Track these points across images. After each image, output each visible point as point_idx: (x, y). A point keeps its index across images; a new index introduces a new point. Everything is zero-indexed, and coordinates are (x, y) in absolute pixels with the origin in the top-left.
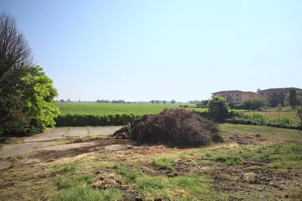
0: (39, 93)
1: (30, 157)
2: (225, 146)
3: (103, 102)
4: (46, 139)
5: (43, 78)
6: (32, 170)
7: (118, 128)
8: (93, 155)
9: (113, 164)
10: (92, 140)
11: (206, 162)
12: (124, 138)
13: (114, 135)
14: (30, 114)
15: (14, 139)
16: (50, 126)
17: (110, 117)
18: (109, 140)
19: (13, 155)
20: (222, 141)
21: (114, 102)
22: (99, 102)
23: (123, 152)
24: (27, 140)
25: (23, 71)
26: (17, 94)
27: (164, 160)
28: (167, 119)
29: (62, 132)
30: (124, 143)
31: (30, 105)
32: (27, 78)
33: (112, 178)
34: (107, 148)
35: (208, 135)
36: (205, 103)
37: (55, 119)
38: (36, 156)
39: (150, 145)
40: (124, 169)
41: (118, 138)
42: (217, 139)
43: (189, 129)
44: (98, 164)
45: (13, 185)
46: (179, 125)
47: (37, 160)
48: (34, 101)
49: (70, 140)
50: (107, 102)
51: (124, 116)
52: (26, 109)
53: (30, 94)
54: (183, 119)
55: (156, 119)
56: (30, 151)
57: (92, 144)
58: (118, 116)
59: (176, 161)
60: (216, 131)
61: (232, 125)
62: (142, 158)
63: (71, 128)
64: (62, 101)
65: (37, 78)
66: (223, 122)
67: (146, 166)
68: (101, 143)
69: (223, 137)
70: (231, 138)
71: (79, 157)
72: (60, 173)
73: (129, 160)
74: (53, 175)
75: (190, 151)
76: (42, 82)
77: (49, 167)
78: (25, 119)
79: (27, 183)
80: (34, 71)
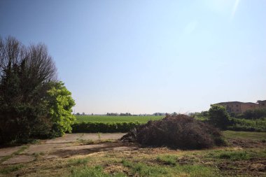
0: (60, 103)
1: (50, 154)
2: (228, 149)
3: (112, 114)
4: (63, 141)
5: (64, 90)
6: (52, 163)
7: (125, 134)
8: (102, 154)
9: (121, 160)
10: (102, 143)
11: (211, 159)
12: (130, 141)
13: (122, 139)
14: (52, 120)
15: (39, 140)
16: (67, 132)
17: (119, 125)
18: (117, 143)
19: (38, 152)
20: (225, 145)
21: (122, 115)
22: (108, 114)
23: (130, 152)
24: (49, 142)
25: (49, 86)
26: (43, 103)
27: (168, 157)
28: (169, 123)
29: (76, 137)
30: (130, 146)
31: (53, 112)
32: (52, 91)
33: (120, 169)
34: (115, 149)
35: (209, 138)
37: (72, 126)
38: (55, 153)
39: (154, 147)
40: (130, 163)
41: (125, 142)
42: (220, 143)
43: (191, 132)
44: (107, 160)
45: (35, 172)
46: (181, 129)
47: (56, 156)
48: (56, 109)
49: (83, 143)
50: (115, 115)
51: (131, 124)
52: (49, 115)
53: (53, 104)
54: (184, 124)
55: (159, 123)
56: (50, 150)
57: (102, 145)
58: (125, 124)
59: (179, 158)
60: (219, 135)
61: (234, 132)
62: (147, 156)
63: (85, 134)
65: (59, 91)
66: (225, 129)
67: (152, 161)
68: (109, 145)
69: (226, 140)
70: (234, 143)
71: (91, 155)
72: (74, 165)
73: (135, 157)
74: (68, 166)
75: (194, 152)
76: (63, 94)
77: (65, 161)
78: (48, 124)
79: (47, 171)
80: (57, 86)
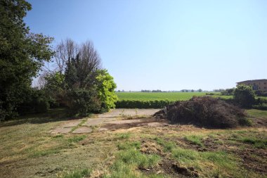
0: (105, 86)
1: (102, 127)
2: (252, 129)
3: (146, 91)
4: (110, 116)
5: (108, 76)
6: (104, 135)
7: (157, 110)
8: (139, 129)
9: (154, 136)
10: (139, 118)
11: (234, 142)
12: (161, 118)
13: (155, 115)
14: (101, 100)
15: (93, 115)
16: (112, 108)
17: (151, 102)
18: (150, 119)
19: (93, 124)
20: (249, 125)
21: (153, 91)
22: (143, 91)
23: (161, 128)
24: (100, 116)
25: (96, 74)
26: (94, 87)
27: (194, 137)
28: (196, 104)
29: (119, 112)
30: (161, 121)
31: (101, 94)
32: (99, 77)
33: (154, 146)
34: (149, 124)
35: (234, 119)
36: (230, 91)
37: (115, 103)
38: (105, 127)
39: (182, 124)
40: (162, 141)
41: (157, 117)
42: (244, 123)
43: (215, 113)
44: (143, 136)
45: (93, 143)
46: (206, 109)
47: (106, 129)
48: (103, 91)
49: (125, 118)
50: (148, 91)
51: (161, 101)
52: (99, 97)
53: (101, 87)
54: (209, 105)
55: (186, 104)
56: (101, 123)
57: (139, 121)
58: (157, 101)
59: (204, 138)
60: (243, 115)
61: (260, 111)
62: (176, 134)
63: (125, 110)
64: (119, 91)
65: (104, 76)
66: (250, 108)
67: (180, 140)
68: (145, 121)
69: (251, 121)
70: (259, 123)
71: (131, 129)
72: (119, 139)
73: (166, 135)
74: (115, 139)
75: (217, 131)
76: (107, 79)
77: (113, 134)
78: (98, 103)
79: (101, 143)
80: (102, 72)
